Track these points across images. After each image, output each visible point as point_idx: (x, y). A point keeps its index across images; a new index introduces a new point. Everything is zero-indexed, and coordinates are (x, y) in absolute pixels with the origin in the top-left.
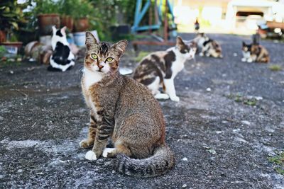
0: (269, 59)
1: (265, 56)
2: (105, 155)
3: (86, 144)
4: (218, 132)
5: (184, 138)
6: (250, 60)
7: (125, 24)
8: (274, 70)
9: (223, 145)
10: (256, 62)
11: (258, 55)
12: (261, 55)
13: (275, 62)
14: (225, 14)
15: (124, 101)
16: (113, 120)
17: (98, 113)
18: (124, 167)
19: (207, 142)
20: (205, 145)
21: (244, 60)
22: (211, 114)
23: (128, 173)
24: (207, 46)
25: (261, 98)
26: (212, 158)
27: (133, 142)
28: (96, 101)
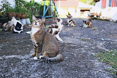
0: (92, 26)
1: (91, 25)
2: (40, 58)
3: (33, 55)
4: (77, 49)
5: (66, 52)
6: (86, 27)
7: (40, 16)
8: (94, 30)
9: (78, 53)
10: (88, 27)
11: (88, 25)
12: (90, 25)
13: (95, 27)
14: (76, 11)
15: (45, 39)
16: (42, 46)
17: (37, 43)
18: (47, 60)
19: (73, 52)
20: (72, 53)
21: (84, 27)
22: (74, 44)
23: (49, 62)
24: (71, 22)
25: (90, 39)
26: (75, 57)
27: (50, 53)
28: (36, 39)
